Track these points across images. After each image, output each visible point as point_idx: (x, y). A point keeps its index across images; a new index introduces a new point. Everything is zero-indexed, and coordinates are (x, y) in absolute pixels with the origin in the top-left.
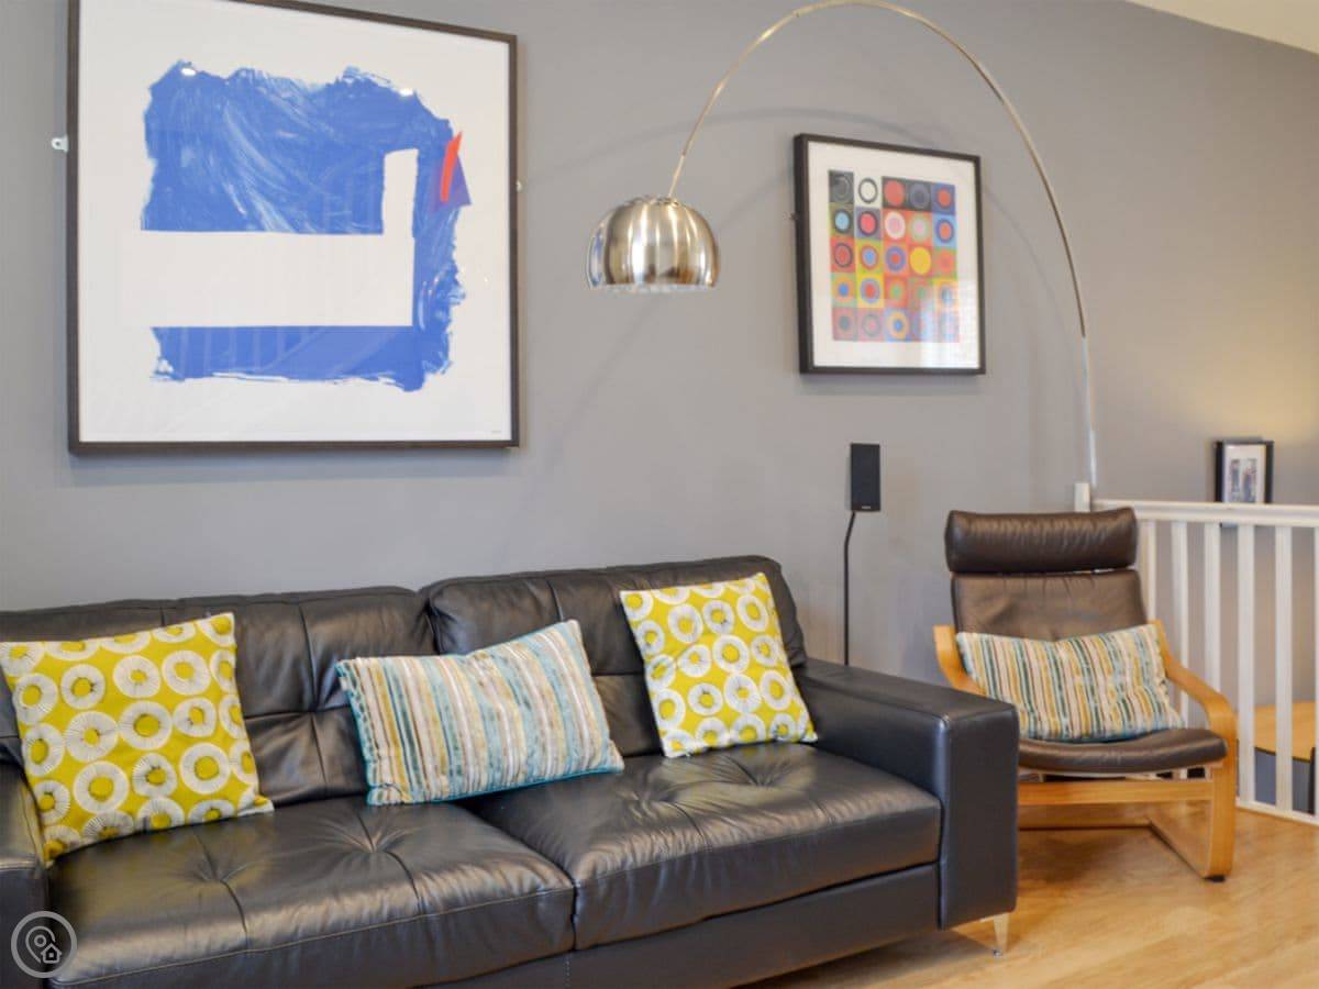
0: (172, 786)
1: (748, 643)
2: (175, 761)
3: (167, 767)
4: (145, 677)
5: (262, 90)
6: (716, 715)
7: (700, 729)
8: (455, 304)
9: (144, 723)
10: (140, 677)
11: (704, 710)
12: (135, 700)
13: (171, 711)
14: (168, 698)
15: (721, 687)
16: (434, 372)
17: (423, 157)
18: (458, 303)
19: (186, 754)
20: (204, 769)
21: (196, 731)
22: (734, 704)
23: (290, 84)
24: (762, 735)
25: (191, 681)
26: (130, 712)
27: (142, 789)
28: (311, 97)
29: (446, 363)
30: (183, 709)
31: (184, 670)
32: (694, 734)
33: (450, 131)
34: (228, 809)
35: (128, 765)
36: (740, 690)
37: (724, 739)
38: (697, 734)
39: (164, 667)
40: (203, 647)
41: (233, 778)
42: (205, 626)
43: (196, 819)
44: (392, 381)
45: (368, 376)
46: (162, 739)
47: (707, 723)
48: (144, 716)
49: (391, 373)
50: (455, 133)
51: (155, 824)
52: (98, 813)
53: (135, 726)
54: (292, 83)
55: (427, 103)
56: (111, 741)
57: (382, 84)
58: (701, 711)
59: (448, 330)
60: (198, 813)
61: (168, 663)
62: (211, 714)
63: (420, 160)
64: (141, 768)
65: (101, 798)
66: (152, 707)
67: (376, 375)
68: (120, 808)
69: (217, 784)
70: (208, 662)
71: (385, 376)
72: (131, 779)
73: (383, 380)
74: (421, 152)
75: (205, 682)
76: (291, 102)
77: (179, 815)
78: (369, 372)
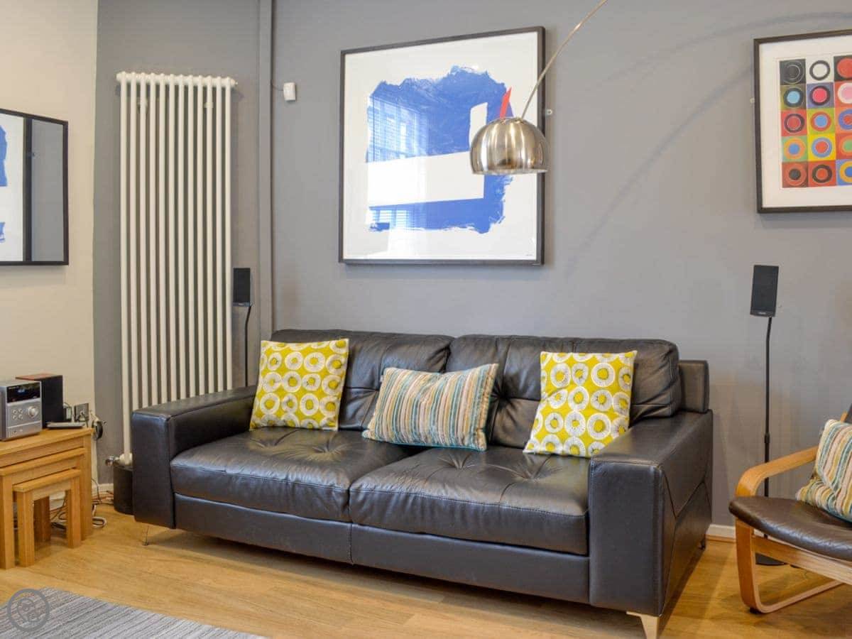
0: (295, 409)
1: (591, 394)
2: (299, 399)
3: (295, 401)
4: (297, 362)
5: (415, 87)
6: (556, 434)
7: (545, 439)
8: (506, 184)
9: (292, 381)
10: (295, 361)
11: (551, 429)
12: (290, 370)
13: (302, 377)
14: (303, 371)
15: (564, 418)
16: (495, 222)
17: (490, 106)
18: (509, 184)
19: (304, 397)
20: (309, 405)
21: (308, 388)
22: (568, 429)
23: (426, 81)
24: (583, 453)
25: (315, 366)
26: (287, 375)
27: (285, 408)
28: (436, 86)
29: (501, 218)
30: (307, 377)
31: (314, 361)
32: (540, 443)
33: (505, 89)
34: (316, 425)
35: (281, 397)
36: (575, 421)
37: (559, 449)
38: (542, 443)
39: (306, 358)
40: (327, 353)
41: (319, 411)
42: (332, 344)
43: (304, 426)
44: (472, 228)
45: (461, 225)
46: (296, 389)
47: (549, 438)
48: (292, 378)
49: (473, 224)
50: (508, 90)
51: (290, 425)
52: (267, 414)
53: (289, 381)
54: (428, 81)
55: (492, 77)
56: (278, 385)
57: (470, 71)
58: (549, 429)
59: (503, 198)
60: (304, 423)
61: (309, 357)
62: (318, 381)
63: (489, 109)
64: (285, 399)
65: (268, 408)
66: (296, 375)
67: (466, 225)
68: (275, 414)
69: (312, 412)
70: (326, 359)
71: (469, 226)
72: (281, 403)
73: (469, 228)
74: (489, 104)
75: (321, 367)
76: (427, 90)
77: (297, 422)
78: (461, 223)
